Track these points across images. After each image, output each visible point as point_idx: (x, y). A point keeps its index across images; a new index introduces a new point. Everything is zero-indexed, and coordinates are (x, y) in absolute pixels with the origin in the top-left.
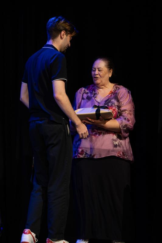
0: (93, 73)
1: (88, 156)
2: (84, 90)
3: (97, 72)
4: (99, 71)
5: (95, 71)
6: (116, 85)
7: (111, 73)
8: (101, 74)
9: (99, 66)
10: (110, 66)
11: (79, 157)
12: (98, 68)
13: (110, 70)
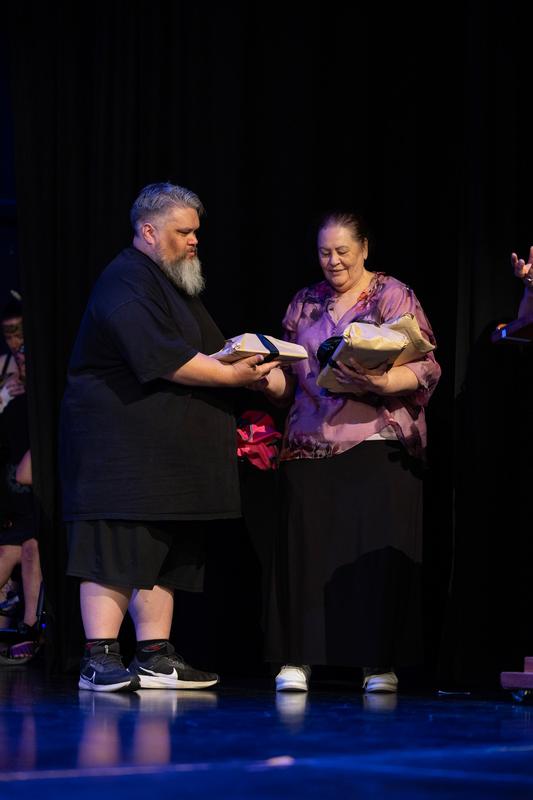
0: (325, 261)
1: (324, 454)
2: (307, 294)
3: (336, 258)
4: (340, 253)
5: (330, 254)
6: (379, 275)
7: (366, 247)
8: (347, 259)
9: (340, 243)
10: (361, 234)
11: (305, 455)
12: (337, 249)
13: (363, 242)
